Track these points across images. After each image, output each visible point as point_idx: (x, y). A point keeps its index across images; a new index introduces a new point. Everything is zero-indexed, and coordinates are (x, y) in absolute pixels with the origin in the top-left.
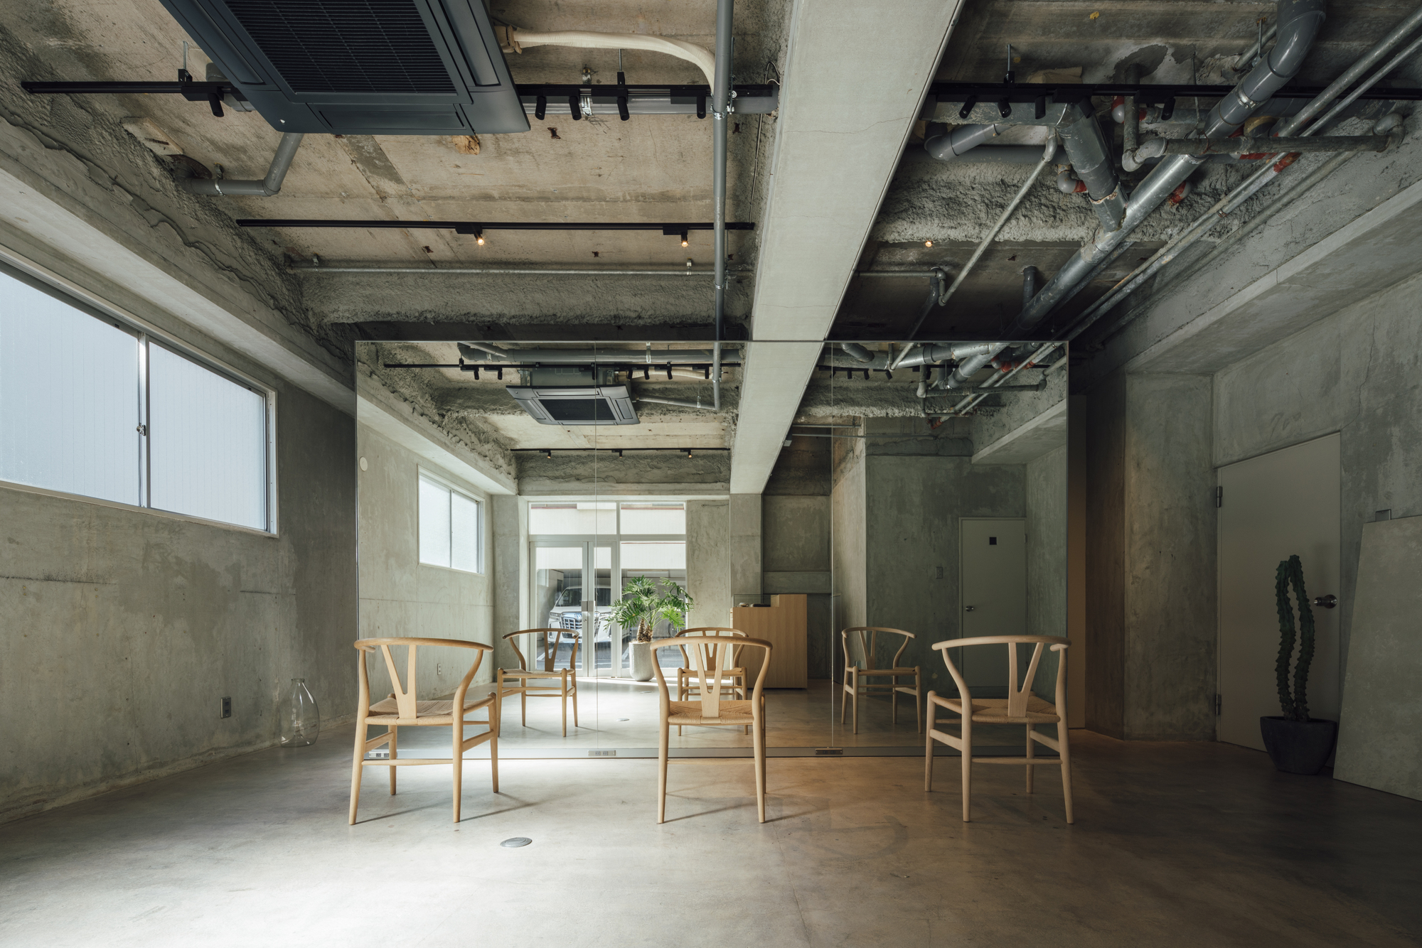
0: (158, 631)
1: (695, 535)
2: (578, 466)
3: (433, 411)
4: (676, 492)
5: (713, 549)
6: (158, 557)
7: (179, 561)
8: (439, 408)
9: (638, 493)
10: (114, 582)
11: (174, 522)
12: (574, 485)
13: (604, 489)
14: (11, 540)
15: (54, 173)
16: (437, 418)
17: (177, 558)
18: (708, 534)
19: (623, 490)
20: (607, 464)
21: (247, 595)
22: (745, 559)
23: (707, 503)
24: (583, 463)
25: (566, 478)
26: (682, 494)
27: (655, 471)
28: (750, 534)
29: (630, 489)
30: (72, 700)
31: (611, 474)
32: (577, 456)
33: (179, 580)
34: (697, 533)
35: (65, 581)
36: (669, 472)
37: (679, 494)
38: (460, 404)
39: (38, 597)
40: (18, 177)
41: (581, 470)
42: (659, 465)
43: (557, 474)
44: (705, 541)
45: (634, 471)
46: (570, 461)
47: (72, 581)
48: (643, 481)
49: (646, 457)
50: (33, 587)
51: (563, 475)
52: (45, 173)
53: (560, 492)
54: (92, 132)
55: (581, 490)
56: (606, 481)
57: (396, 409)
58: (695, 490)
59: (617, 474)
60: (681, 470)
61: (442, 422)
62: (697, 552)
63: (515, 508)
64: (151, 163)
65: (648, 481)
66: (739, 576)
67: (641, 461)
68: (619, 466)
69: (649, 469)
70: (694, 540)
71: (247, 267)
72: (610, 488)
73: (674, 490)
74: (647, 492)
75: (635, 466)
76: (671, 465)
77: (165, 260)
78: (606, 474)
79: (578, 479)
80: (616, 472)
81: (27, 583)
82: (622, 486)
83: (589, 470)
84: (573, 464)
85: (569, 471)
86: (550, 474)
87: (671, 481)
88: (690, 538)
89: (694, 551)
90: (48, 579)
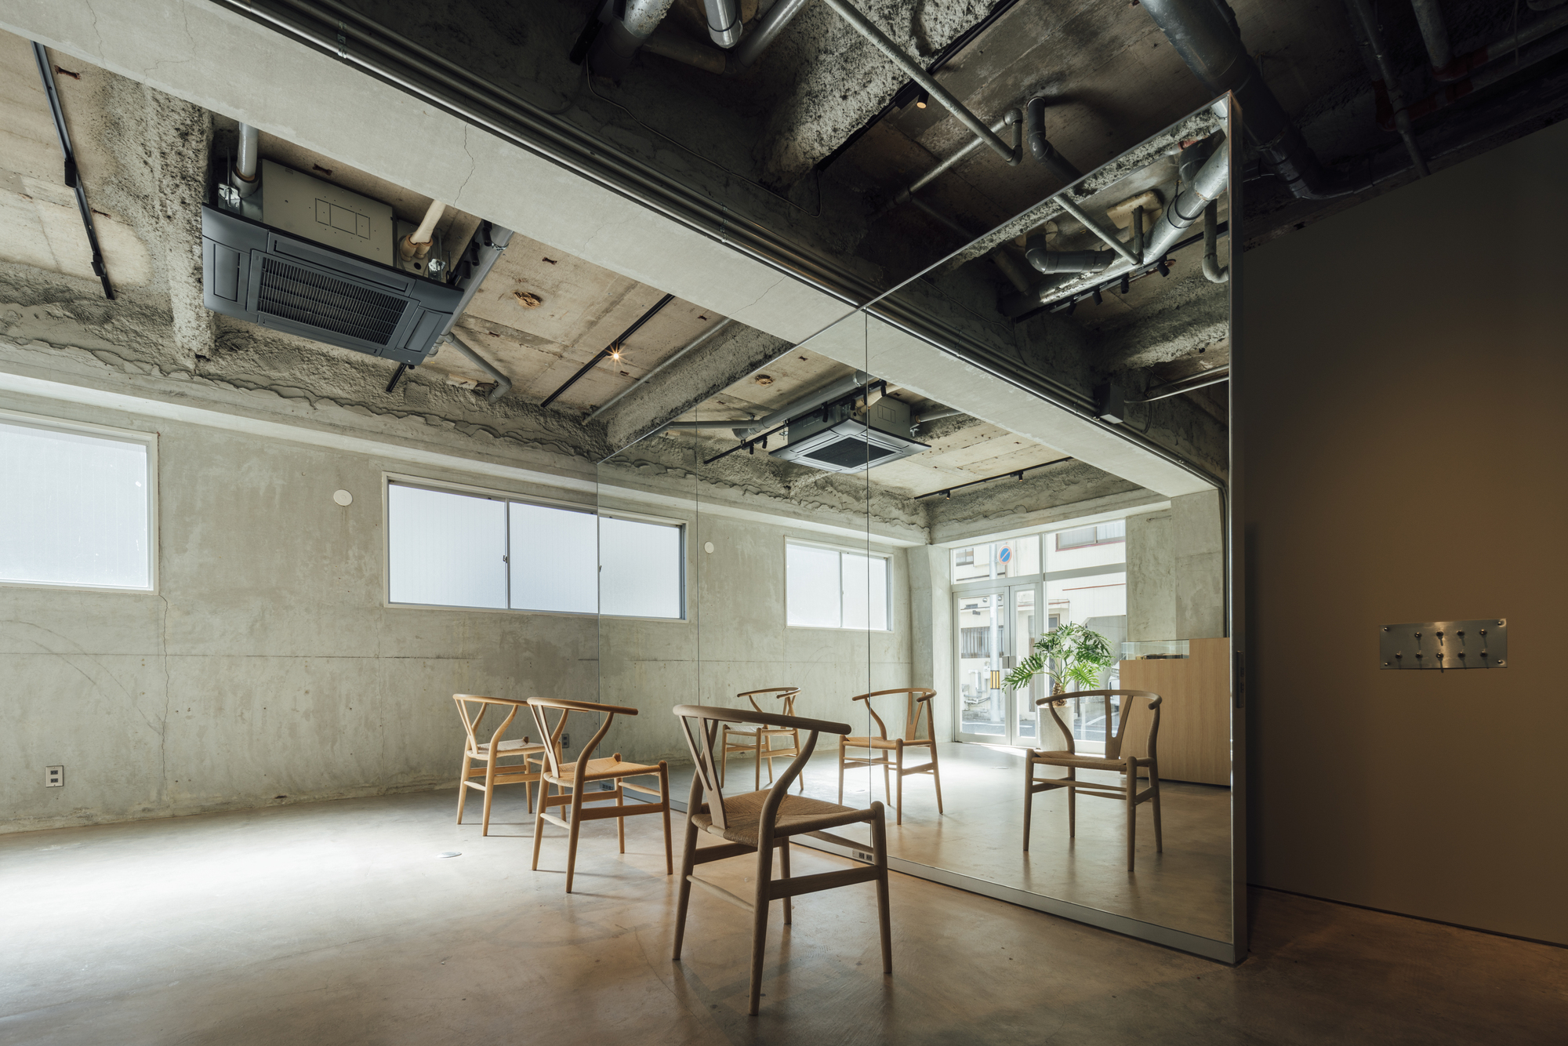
0: (511, 687)
1: (1138, 562)
2: (985, 501)
3: (778, 487)
4: (1098, 509)
5: (1164, 578)
6: (511, 640)
7: (527, 642)
8: (782, 481)
9: (1051, 519)
10: (480, 657)
11: (523, 616)
12: (982, 523)
13: (1012, 522)
14: (417, 637)
15: (403, 431)
16: (783, 491)
17: (525, 639)
18: (1156, 559)
19: (1034, 520)
20: (1015, 491)
21: (585, 662)
22: (1198, 589)
23: (1154, 516)
24: (991, 497)
25: (973, 518)
26: (1105, 511)
27: (1073, 487)
28: (1205, 550)
29: (1042, 516)
30: (452, 728)
31: (1021, 502)
32: (985, 489)
33: (527, 654)
34: (1141, 559)
35: (448, 658)
36: (1089, 485)
37: (1102, 512)
38: (796, 473)
39: (433, 668)
40: (383, 442)
41: (989, 505)
42: (1077, 479)
43: (966, 514)
44: (1151, 568)
45: (1048, 493)
46: (978, 497)
47: (453, 658)
48: (1057, 503)
49: (1060, 473)
50: (429, 662)
51: (971, 514)
52: (399, 433)
53: (968, 535)
54: (430, 396)
55: (989, 529)
56: (1015, 513)
57: (718, 497)
58: (1124, 502)
59: (1028, 502)
60: (1104, 480)
61: (789, 493)
62: (1140, 586)
63: (927, 557)
64: (470, 396)
65: (1064, 503)
66: (1188, 614)
67: (1055, 479)
68: (1030, 490)
69: (1065, 487)
70: (1136, 569)
71: (551, 434)
72: (1019, 520)
73: (1095, 508)
74: (1062, 517)
75: (1048, 487)
76: (1092, 476)
77: (479, 453)
78: (1016, 503)
79: (986, 517)
80: (1027, 499)
81: (426, 660)
82: (1033, 515)
83: (997, 503)
84: (980, 499)
85: (977, 508)
86: (959, 516)
87: (1091, 496)
88: (1131, 567)
89: (1136, 585)
90: (438, 657)
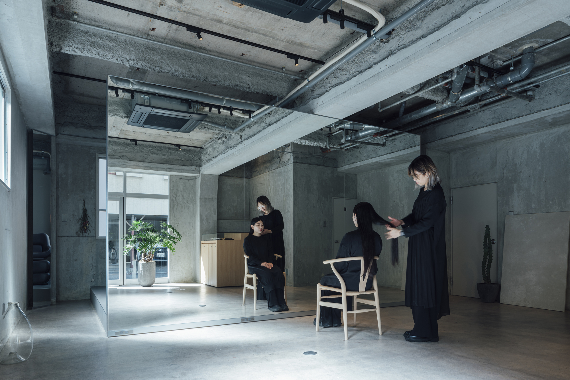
1: (175, 196)
4: (168, 169)
5: (186, 205)
9: (143, 168)
13: (120, 163)
18: (183, 196)
19: (134, 165)
20: (123, 148)
22: (208, 212)
23: (183, 177)
27: (154, 155)
28: (211, 197)
29: (138, 165)
31: (125, 154)
36: (163, 157)
42: (157, 152)
44: (181, 200)
45: (142, 154)
48: (146, 161)
49: (148, 146)
56: (122, 159)
58: (179, 170)
59: (129, 155)
60: (170, 157)
62: (176, 207)
65: (150, 161)
66: (205, 222)
67: (145, 148)
68: (131, 150)
69: (150, 154)
70: (174, 199)
72: (125, 163)
74: (149, 168)
75: (141, 151)
76: (164, 153)
78: (122, 154)
82: (133, 163)
87: (164, 163)
88: (172, 198)
89: (173, 205)
